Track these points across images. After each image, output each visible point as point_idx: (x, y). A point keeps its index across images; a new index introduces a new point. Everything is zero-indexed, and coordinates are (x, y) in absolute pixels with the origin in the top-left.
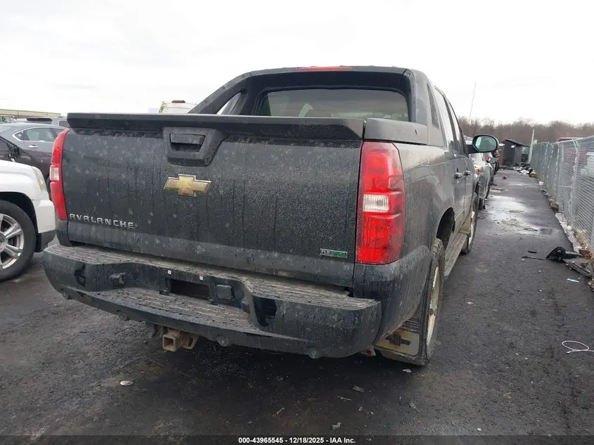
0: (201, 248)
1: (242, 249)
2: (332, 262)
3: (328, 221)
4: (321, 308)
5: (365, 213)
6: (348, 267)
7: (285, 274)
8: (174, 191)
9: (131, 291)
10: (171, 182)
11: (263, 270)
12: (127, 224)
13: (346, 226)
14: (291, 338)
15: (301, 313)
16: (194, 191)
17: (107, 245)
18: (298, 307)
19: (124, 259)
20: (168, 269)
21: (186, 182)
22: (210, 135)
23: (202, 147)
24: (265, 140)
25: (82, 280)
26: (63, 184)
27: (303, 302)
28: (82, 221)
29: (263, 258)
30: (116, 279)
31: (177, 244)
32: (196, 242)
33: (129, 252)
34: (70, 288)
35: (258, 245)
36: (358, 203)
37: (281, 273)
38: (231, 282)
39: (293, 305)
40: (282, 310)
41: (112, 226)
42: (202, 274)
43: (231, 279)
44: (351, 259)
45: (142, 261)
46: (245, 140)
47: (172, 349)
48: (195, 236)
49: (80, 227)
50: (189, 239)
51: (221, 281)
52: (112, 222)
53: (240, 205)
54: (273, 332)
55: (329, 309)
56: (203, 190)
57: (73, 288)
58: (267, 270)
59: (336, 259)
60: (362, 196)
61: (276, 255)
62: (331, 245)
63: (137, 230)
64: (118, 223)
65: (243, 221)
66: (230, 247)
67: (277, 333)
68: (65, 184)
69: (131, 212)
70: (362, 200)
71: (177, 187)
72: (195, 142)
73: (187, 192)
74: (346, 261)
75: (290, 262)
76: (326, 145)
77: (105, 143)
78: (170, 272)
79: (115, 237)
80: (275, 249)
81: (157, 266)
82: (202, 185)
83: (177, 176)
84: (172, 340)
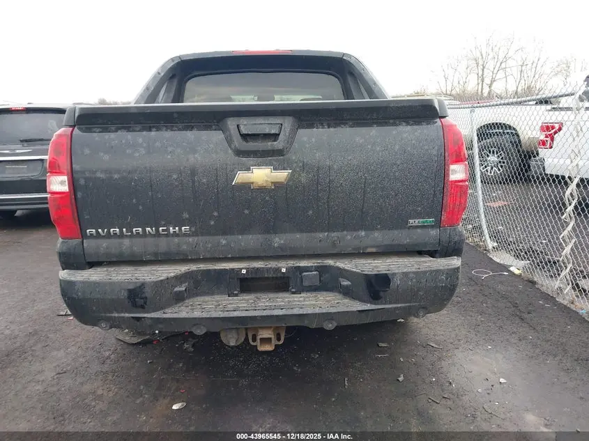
0: (278, 241)
1: (326, 234)
2: (419, 230)
3: (418, 193)
4: (431, 272)
5: (452, 181)
6: (434, 232)
7: (374, 250)
8: (246, 186)
9: (199, 300)
10: (241, 177)
11: (349, 250)
12: (180, 229)
13: (435, 195)
14: (403, 305)
15: (414, 280)
16: (272, 183)
17: (149, 257)
18: (411, 275)
19: (183, 269)
20: (241, 269)
21: (261, 175)
22: (288, 123)
23: (281, 136)
24: (345, 124)
25: (140, 302)
26: (75, 195)
27: (414, 270)
28: (109, 236)
29: (348, 238)
30: (180, 292)
31: (250, 240)
32: (273, 236)
33: (185, 260)
34: (116, 315)
35: (345, 227)
36: (445, 174)
37: (369, 250)
38: (317, 268)
39: (406, 274)
40: (396, 282)
41: (158, 234)
42: (284, 266)
43: (319, 264)
44: (438, 224)
45: (203, 266)
46: (322, 124)
47: (268, 348)
48: (270, 229)
49: (104, 244)
50: (263, 233)
51: (307, 269)
52: (157, 230)
53: (325, 191)
54: (385, 304)
55: (437, 271)
56: (283, 180)
57: (122, 315)
58: (354, 249)
59: (423, 227)
60: (449, 167)
61: (363, 233)
62: (419, 215)
63: (194, 234)
64: (168, 230)
65: (328, 205)
66: (313, 234)
67: (390, 304)
68: (79, 195)
69: (186, 215)
70: (448, 170)
71: (251, 180)
72: (273, 132)
73: (265, 185)
74: (432, 227)
75: (379, 237)
76: (408, 124)
77: (140, 140)
78: (244, 271)
79: (163, 245)
80: (362, 228)
81: (227, 268)
82: (282, 175)
83: (248, 169)
84: (270, 339)
